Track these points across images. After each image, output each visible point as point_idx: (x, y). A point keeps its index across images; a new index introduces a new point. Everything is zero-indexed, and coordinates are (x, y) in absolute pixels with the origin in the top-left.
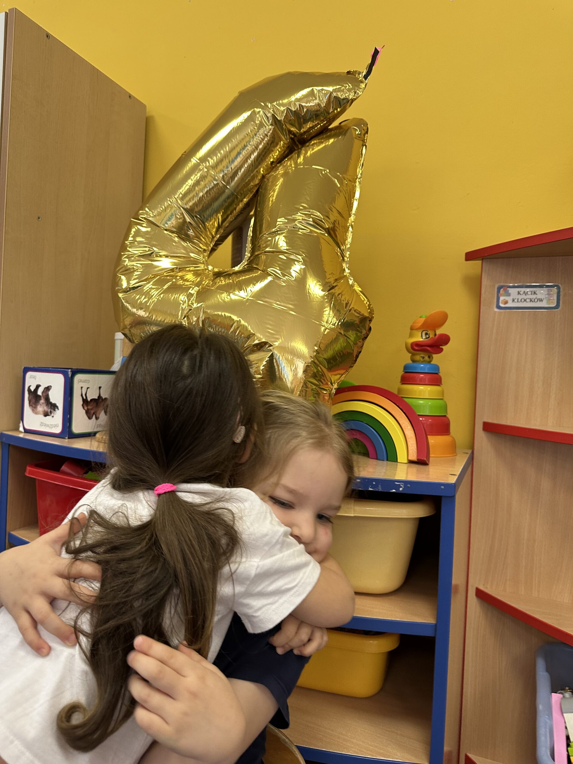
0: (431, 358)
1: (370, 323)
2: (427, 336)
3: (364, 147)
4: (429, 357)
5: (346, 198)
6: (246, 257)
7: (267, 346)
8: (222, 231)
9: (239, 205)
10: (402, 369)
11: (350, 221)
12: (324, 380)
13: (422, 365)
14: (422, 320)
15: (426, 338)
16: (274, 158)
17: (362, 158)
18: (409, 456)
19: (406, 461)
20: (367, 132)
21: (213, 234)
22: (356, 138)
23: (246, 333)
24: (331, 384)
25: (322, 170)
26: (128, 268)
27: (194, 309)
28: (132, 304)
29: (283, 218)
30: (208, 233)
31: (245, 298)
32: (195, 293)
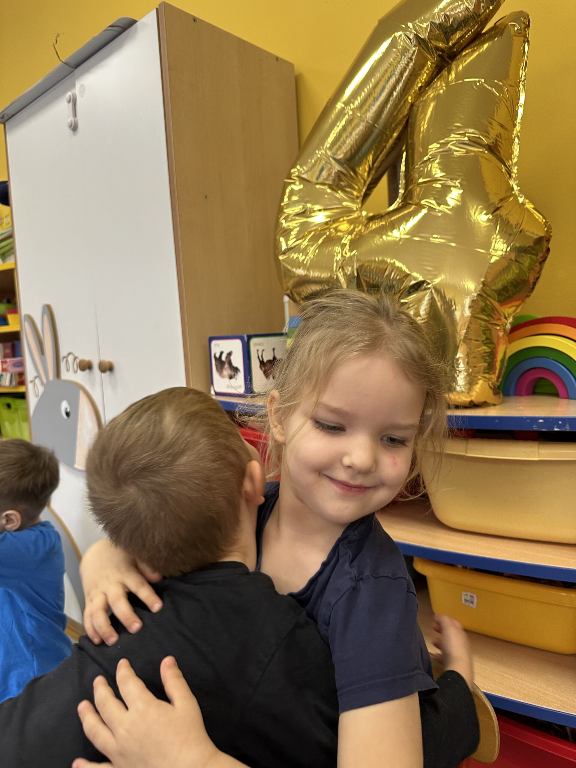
1: (548, 244)
3: (526, 44)
5: (507, 107)
6: (400, 194)
7: (425, 285)
8: (373, 173)
9: (388, 142)
11: (515, 132)
12: (494, 314)
16: (421, 82)
17: (524, 56)
20: (529, 25)
21: (365, 177)
22: (515, 36)
23: (402, 274)
24: (505, 318)
25: (475, 81)
26: (285, 229)
27: (348, 259)
28: (292, 264)
29: (435, 144)
30: (360, 178)
31: (397, 238)
32: (348, 242)
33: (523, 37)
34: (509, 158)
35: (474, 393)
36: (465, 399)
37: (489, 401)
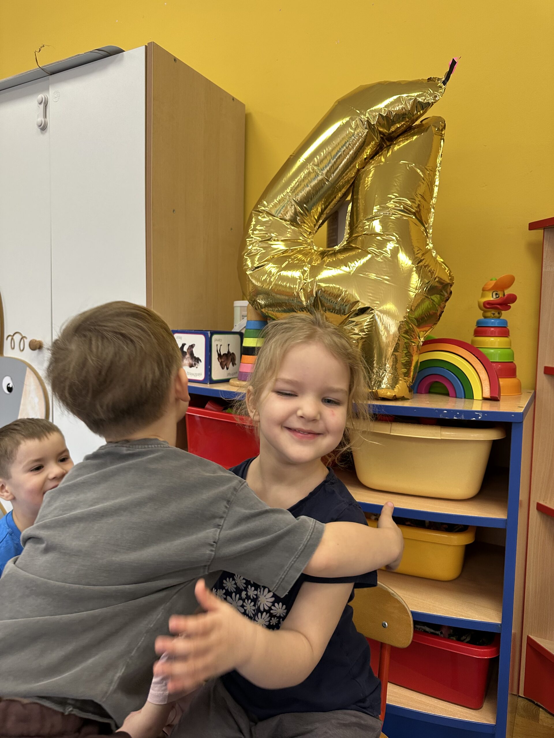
0: (501, 314)
1: (451, 287)
2: (497, 296)
3: (442, 141)
4: (499, 313)
5: (428, 185)
6: (345, 237)
7: (369, 310)
8: (324, 216)
9: (338, 195)
10: (475, 324)
11: (432, 204)
12: (414, 335)
13: (493, 321)
14: (493, 283)
15: (496, 298)
16: (367, 155)
17: (440, 150)
18: (483, 394)
19: (481, 398)
20: (444, 128)
21: (316, 218)
22: (436, 135)
23: (352, 300)
24: (419, 338)
25: (409, 164)
26: (253, 251)
27: (308, 283)
28: (258, 280)
29: (378, 206)
30: (313, 218)
31: (350, 273)
32: (309, 270)
33: (440, 135)
34: (427, 222)
35: (396, 390)
36: (390, 394)
37: (406, 397)
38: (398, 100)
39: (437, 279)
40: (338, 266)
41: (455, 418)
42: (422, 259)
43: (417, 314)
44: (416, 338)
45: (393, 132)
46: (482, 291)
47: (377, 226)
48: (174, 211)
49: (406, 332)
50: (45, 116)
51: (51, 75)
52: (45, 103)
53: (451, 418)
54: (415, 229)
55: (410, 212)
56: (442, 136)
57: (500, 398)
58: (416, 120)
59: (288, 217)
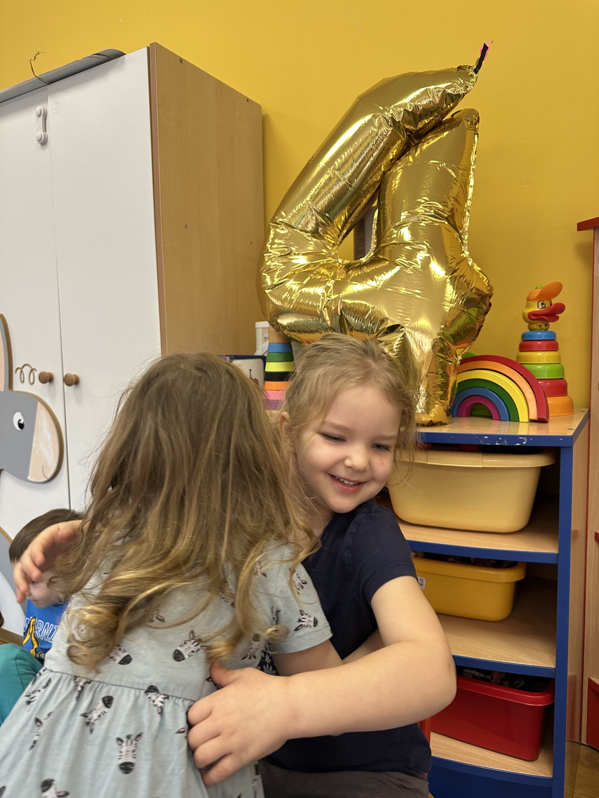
0: (548, 326)
1: (490, 299)
2: (544, 306)
3: (476, 136)
4: (546, 325)
5: (461, 187)
6: (372, 248)
7: (399, 328)
8: (348, 225)
9: (363, 200)
10: (520, 338)
11: (466, 207)
12: (450, 353)
13: (539, 333)
14: (538, 292)
15: (543, 308)
16: (393, 155)
17: (474, 146)
18: (530, 416)
19: (527, 421)
20: (478, 121)
21: (340, 228)
22: (468, 129)
23: (380, 318)
24: (456, 356)
25: (439, 164)
26: (271, 267)
27: (332, 300)
28: (279, 299)
29: (407, 212)
30: (336, 229)
31: (377, 287)
32: (332, 286)
33: (474, 130)
34: (461, 227)
35: (432, 415)
36: (425, 419)
37: (443, 421)
38: (425, 93)
39: (474, 291)
40: (364, 280)
41: (497, 444)
42: (456, 268)
43: (452, 330)
44: (453, 356)
45: (420, 129)
46: (526, 301)
47: (406, 234)
48: (186, 226)
49: (442, 350)
50: (45, 130)
51: (49, 84)
52: (44, 116)
53: (493, 444)
54: (448, 236)
55: (442, 217)
56: (476, 130)
57: (548, 419)
58: (447, 114)
59: (310, 227)
